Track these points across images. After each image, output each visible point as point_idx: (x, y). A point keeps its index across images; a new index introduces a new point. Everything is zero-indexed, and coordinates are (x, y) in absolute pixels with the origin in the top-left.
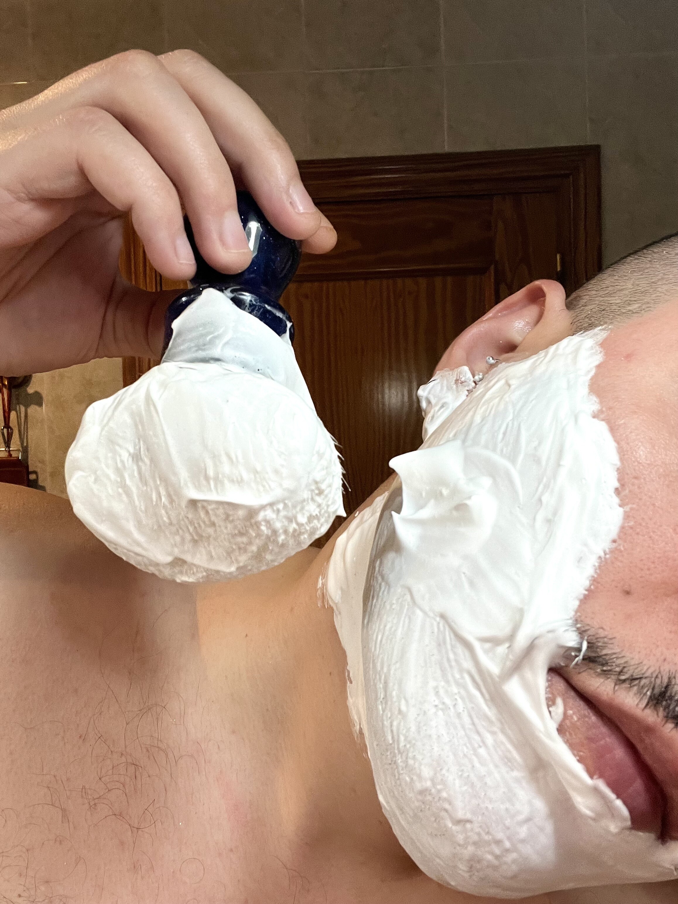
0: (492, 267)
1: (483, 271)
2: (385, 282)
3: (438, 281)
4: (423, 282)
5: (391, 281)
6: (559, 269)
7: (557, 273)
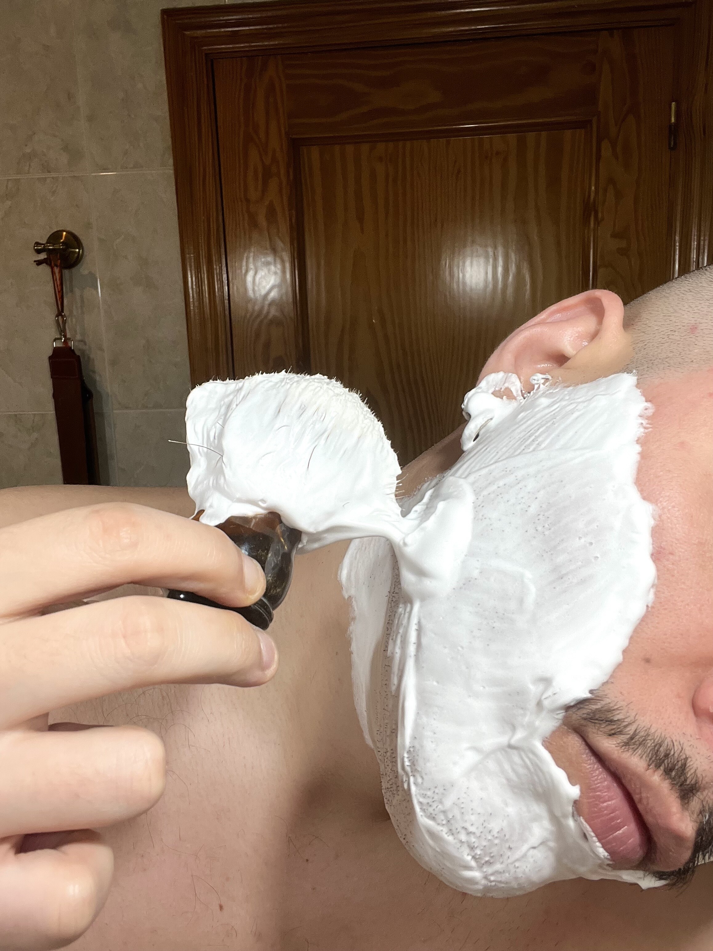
0: (595, 120)
1: (584, 124)
2: (468, 140)
6: (673, 120)
7: (670, 126)
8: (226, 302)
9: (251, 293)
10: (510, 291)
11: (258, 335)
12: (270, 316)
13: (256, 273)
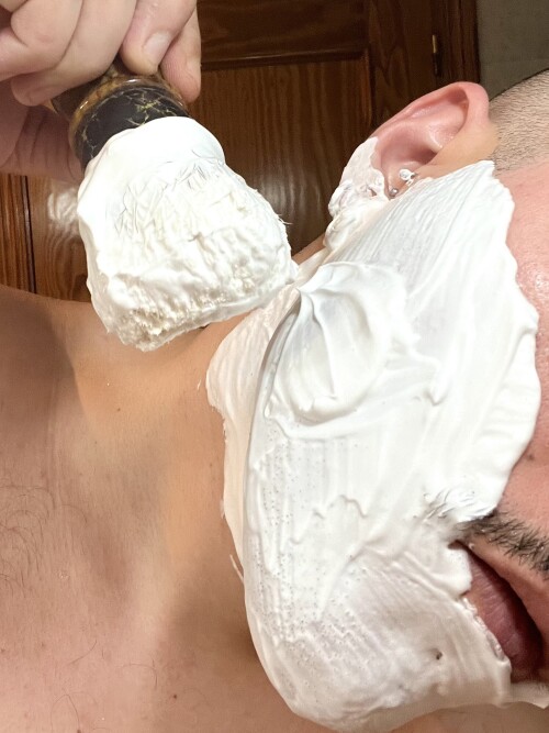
0: (366, 52)
1: (357, 56)
2: (255, 71)
3: (311, 67)
4: (294, 68)
5: (261, 69)
6: (435, 50)
7: (433, 54)
8: (27, 223)
9: (51, 215)
10: (302, 204)
11: (59, 254)
12: (71, 237)
13: (56, 196)
